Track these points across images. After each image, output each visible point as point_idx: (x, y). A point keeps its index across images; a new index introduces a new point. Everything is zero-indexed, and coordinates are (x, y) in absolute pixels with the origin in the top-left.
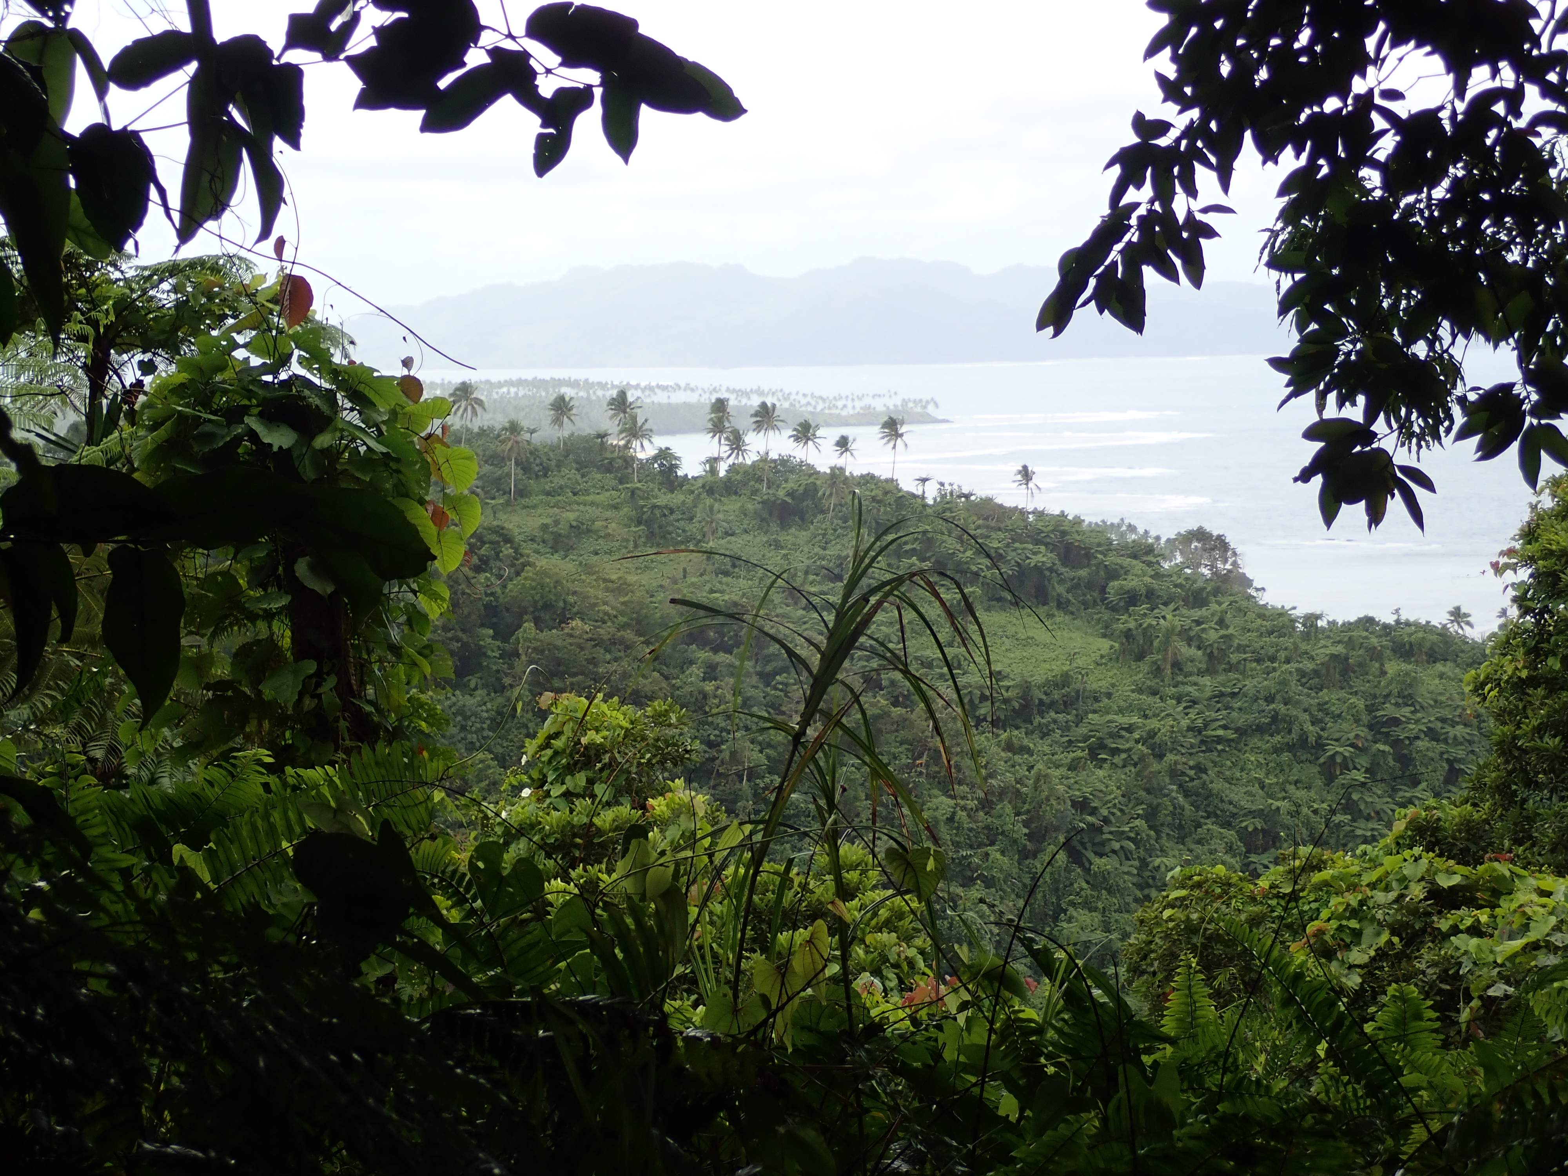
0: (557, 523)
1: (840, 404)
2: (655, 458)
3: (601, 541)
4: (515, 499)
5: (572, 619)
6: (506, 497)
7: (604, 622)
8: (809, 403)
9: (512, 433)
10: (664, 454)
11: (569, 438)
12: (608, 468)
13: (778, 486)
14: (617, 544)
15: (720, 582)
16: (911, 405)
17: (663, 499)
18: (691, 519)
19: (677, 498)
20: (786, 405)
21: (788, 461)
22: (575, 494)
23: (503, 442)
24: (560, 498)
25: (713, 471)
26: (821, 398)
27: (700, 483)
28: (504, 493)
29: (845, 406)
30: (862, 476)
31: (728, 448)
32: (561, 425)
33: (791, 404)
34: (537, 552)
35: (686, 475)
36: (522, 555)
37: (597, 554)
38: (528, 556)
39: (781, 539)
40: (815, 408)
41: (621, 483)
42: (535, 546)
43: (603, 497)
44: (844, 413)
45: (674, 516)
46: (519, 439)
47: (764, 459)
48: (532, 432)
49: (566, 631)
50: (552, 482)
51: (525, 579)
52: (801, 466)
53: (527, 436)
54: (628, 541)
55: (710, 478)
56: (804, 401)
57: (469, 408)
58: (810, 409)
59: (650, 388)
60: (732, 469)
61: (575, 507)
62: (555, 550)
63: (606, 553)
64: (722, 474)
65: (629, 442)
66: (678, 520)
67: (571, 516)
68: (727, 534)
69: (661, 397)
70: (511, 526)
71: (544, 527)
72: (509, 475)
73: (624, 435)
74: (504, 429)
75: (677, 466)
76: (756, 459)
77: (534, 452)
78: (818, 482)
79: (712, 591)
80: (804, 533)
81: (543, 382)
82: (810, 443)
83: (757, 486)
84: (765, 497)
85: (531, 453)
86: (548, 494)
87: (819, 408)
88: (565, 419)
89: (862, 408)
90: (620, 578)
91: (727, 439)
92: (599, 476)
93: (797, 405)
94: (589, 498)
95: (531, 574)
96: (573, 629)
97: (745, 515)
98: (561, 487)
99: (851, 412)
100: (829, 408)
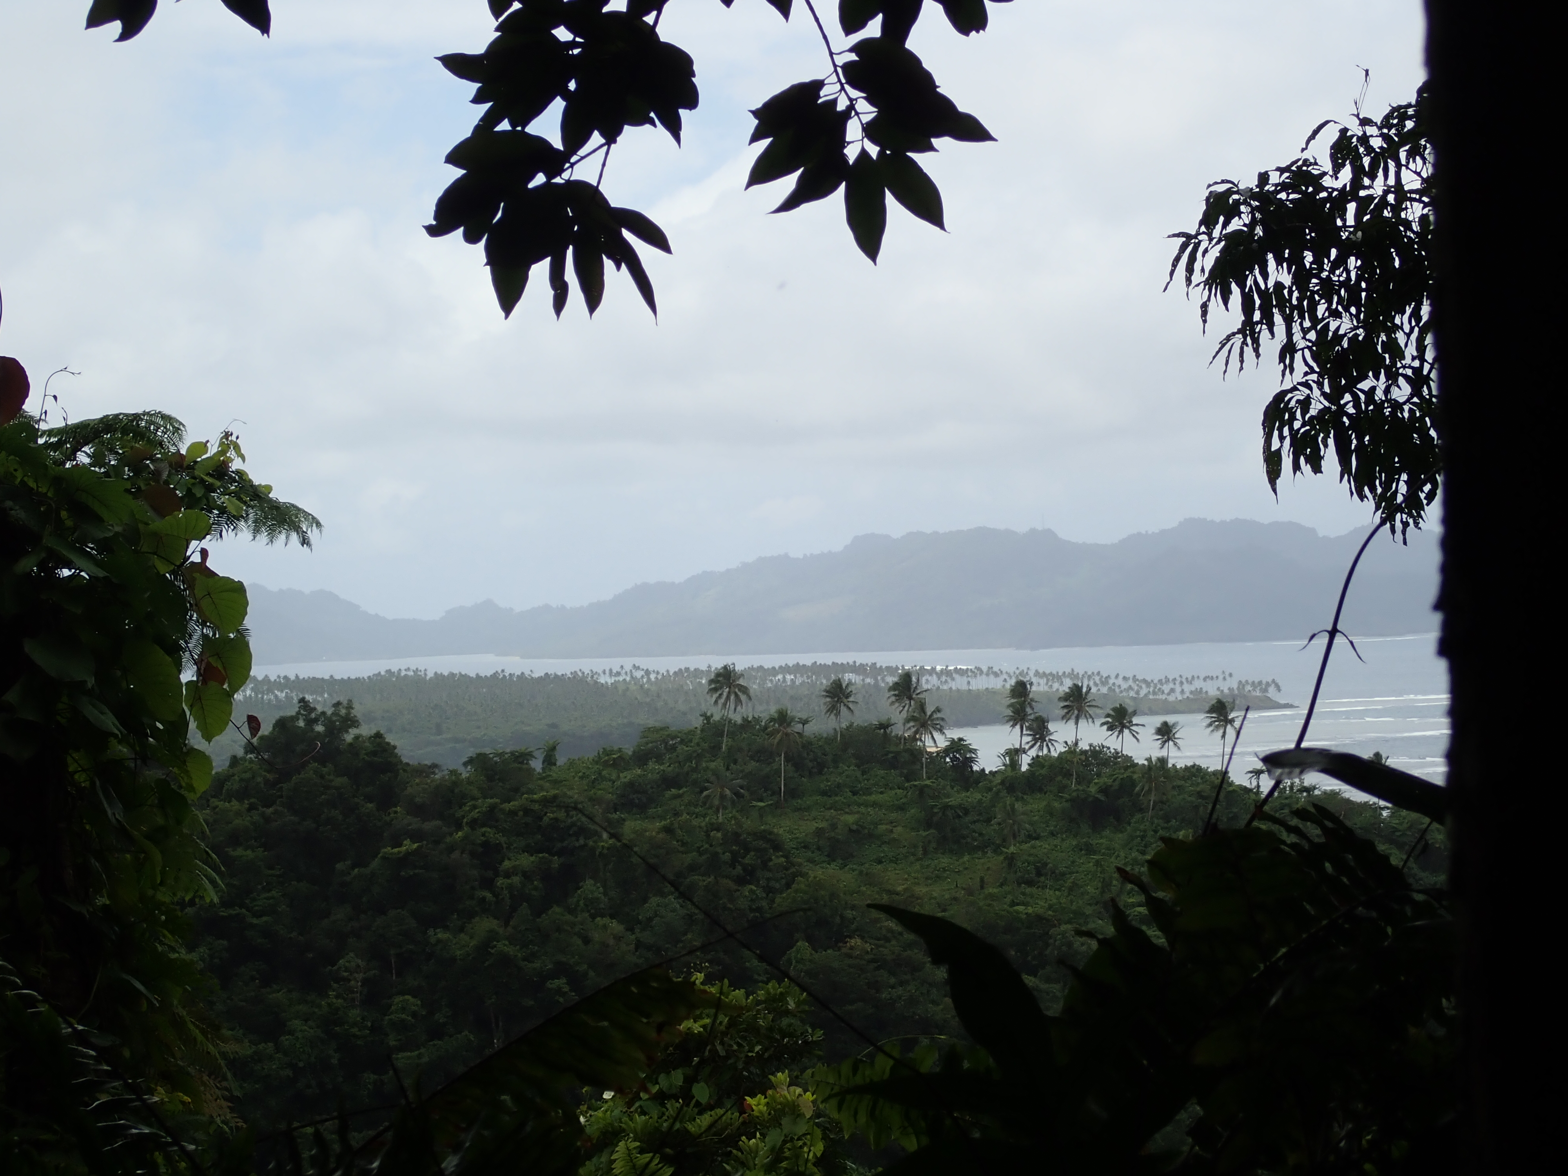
0: (834, 826)
1: (1166, 688)
2: (947, 751)
3: (885, 848)
4: (786, 800)
5: (851, 937)
6: (775, 798)
7: (888, 940)
8: (1130, 688)
9: (780, 725)
10: (957, 746)
11: (848, 728)
12: (893, 763)
13: (1090, 782)
14: (904, 851)
15: (1024, 894)
16: (1248, 688)
17: (957, 797)
18: (988, 821)
19: (974, 797)
20: (1104, 690)
21: (1100, 752)
22: (854, 793)
23: (771, 734)
24: (837, 798)
25: (1014, 764)
26: (1144, 681)
27: (998, 779)
28: (773, 794)
29: (1172, 690)
30: (1187, 768)
31: (1029, 738)
32: (838, 714)
33: (1110, 688)
34: (811, 861)
35: (983, 770)
36: (793, 865)
37: (880, 862)
38: (800, 865)
39: (1094, 842)
40: (1138, 693)
41: (908, 781)
42: (809, 854)
43: (885, 797)
44: (1171, 698)
45: (967, 819)
46: (789, 730)
47: (1072, 751)
48: (805, 722)
49: (844, 950)
50: (828, 781)
51: (796, 891)
52: (1116, 758)
53: (798, 727)
54: (915, 846)
55: (1010, 773)
56: (1124, 686)
57: (732, 697)
58: (1132, 694)
59: (946, 672)
60: (1036, 760)
61: (855, 808)
62: (831, 857)
63: (891, 861)
64: (1024, 768)
65: (916, 732)
66: (974, 822)
67: (850, 819)
68: (1030, 837)
69: (959, 684)
70: (781, 831)
71: (819, 832)
72: (778, 772)
73: (912, 724)
74: (772, 720)
75: (972, 760)
76: (1063, 750)
77: (808, 745)
78: (1135, 776)
79: (1013, 904)
80: (1120, 835)
81: (824, 667)
82: (1126, 731)
83: (1065, 781)
84: (1075, 794)
85: (803, 746)
86: (824, 793)
87: (1143, 693)
88: (843, 709)
89: (1191, 692)
90: (905, 890)
91: (1028, 728)
92: (882, 772)
93: (1117, 690)
94: (873, 798)
95: (803, 886)
96: (852, 948)
97: (1051, 815)
98: (839, 786)
99: (1180, 698)
100: (1154, 693)
